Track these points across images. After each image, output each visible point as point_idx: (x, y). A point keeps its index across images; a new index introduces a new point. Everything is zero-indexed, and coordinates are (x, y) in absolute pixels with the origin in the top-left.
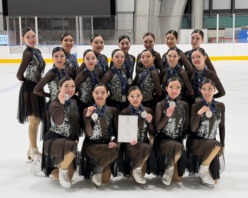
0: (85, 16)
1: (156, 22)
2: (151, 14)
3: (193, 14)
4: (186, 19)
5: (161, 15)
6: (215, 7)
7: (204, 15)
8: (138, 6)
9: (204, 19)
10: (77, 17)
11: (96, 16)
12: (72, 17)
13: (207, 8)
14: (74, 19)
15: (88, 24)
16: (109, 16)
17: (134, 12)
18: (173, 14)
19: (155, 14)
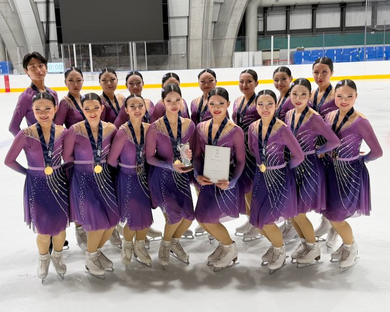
0: (138, 42)
1: (210, 45)
2: (204, 38)
3: (247, 37)
4: (240, 41)
5: (215, 39)
6: (269, 29)
7: (258, 37)
8: (191, 30)
9: (258, 41)
10: (130, 43)
11: (149, 42)
12: (125, 43)
13: (261, 29)
14: (128, 45)
15: (142, 50)
16: (162, 41)
17: (187, 36)
18: (227, 37)
19: (209, 37)
